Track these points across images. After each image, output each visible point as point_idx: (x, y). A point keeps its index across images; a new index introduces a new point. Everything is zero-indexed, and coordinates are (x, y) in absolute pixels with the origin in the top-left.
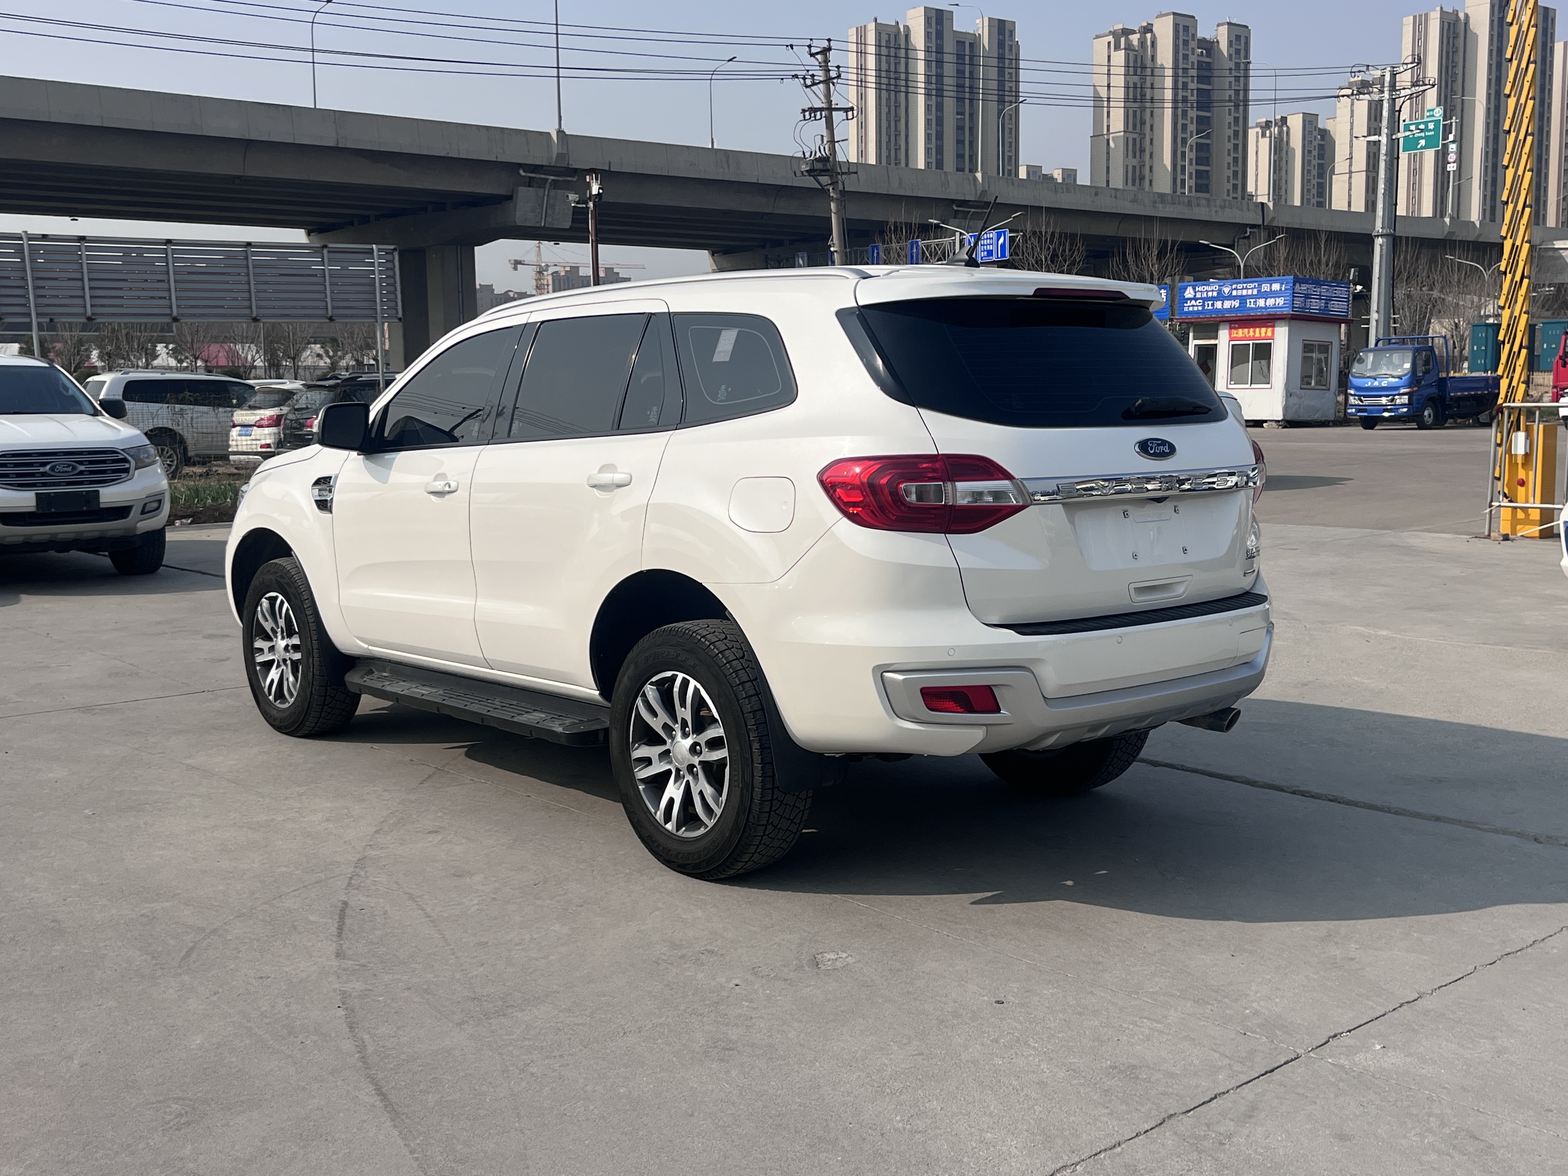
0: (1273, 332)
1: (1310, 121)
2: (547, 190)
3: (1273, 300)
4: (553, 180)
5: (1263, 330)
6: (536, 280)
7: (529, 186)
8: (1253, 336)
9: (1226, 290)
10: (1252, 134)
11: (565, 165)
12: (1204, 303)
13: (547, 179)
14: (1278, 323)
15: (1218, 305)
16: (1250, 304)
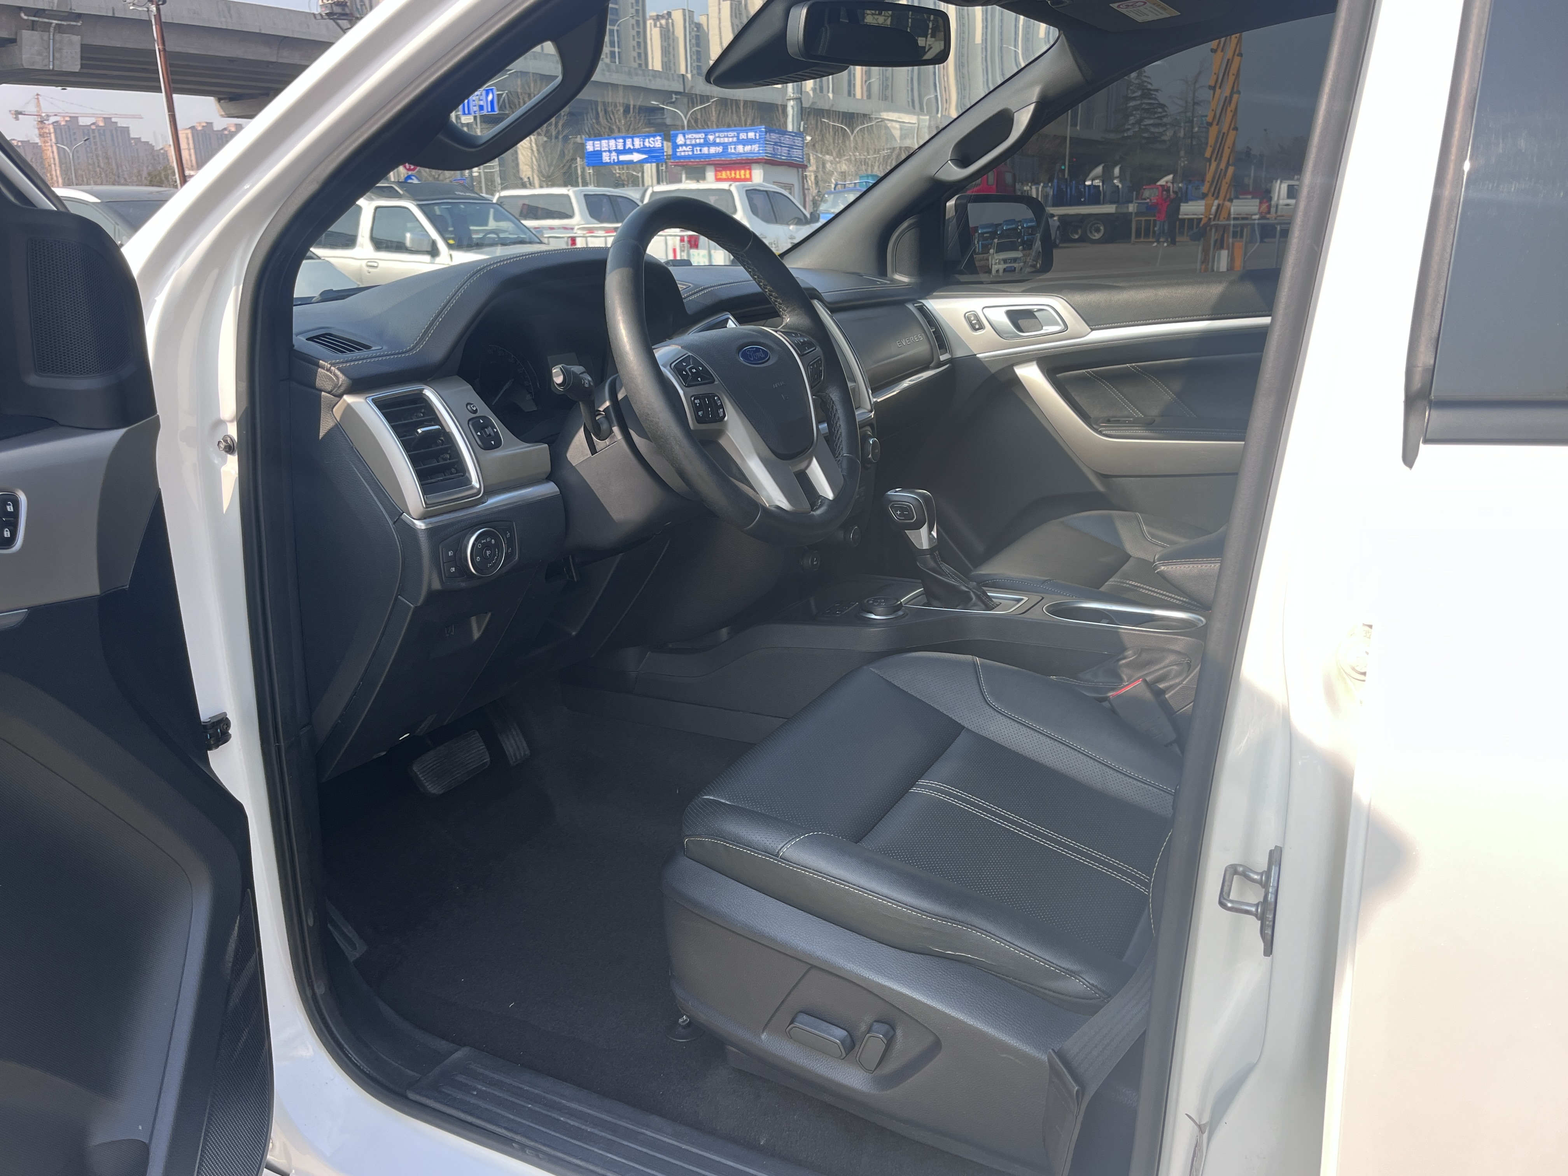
0: (750, 174)
1: (689, 15)
2: (52, 34)
3: (750, 147)
4: (56, 24)
5: (743, 172)
6: (39, 129)
7: (33, 30)
8: (735, 177)
9: (711, 137)
10: (649, 23)
11: (68, 10)
12: (693, 148)
13: (51, 23)
14: (754, 166)
15: (705, 150)
16: (731, 149)
